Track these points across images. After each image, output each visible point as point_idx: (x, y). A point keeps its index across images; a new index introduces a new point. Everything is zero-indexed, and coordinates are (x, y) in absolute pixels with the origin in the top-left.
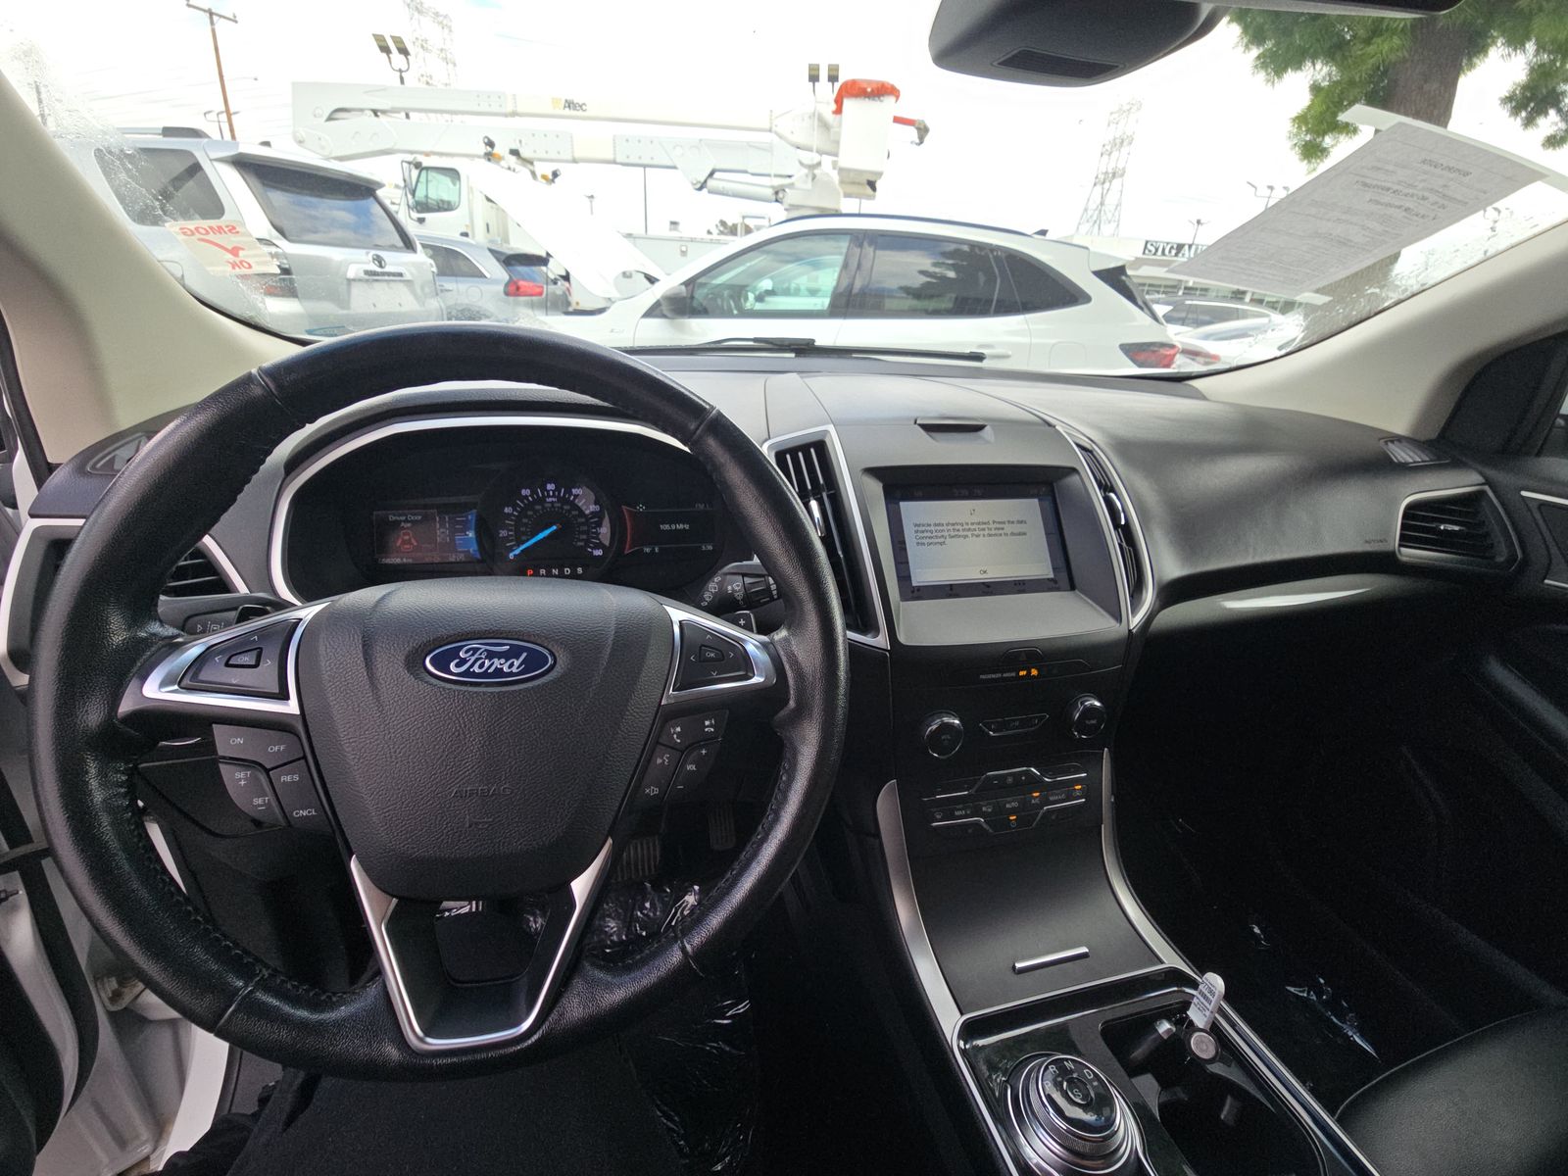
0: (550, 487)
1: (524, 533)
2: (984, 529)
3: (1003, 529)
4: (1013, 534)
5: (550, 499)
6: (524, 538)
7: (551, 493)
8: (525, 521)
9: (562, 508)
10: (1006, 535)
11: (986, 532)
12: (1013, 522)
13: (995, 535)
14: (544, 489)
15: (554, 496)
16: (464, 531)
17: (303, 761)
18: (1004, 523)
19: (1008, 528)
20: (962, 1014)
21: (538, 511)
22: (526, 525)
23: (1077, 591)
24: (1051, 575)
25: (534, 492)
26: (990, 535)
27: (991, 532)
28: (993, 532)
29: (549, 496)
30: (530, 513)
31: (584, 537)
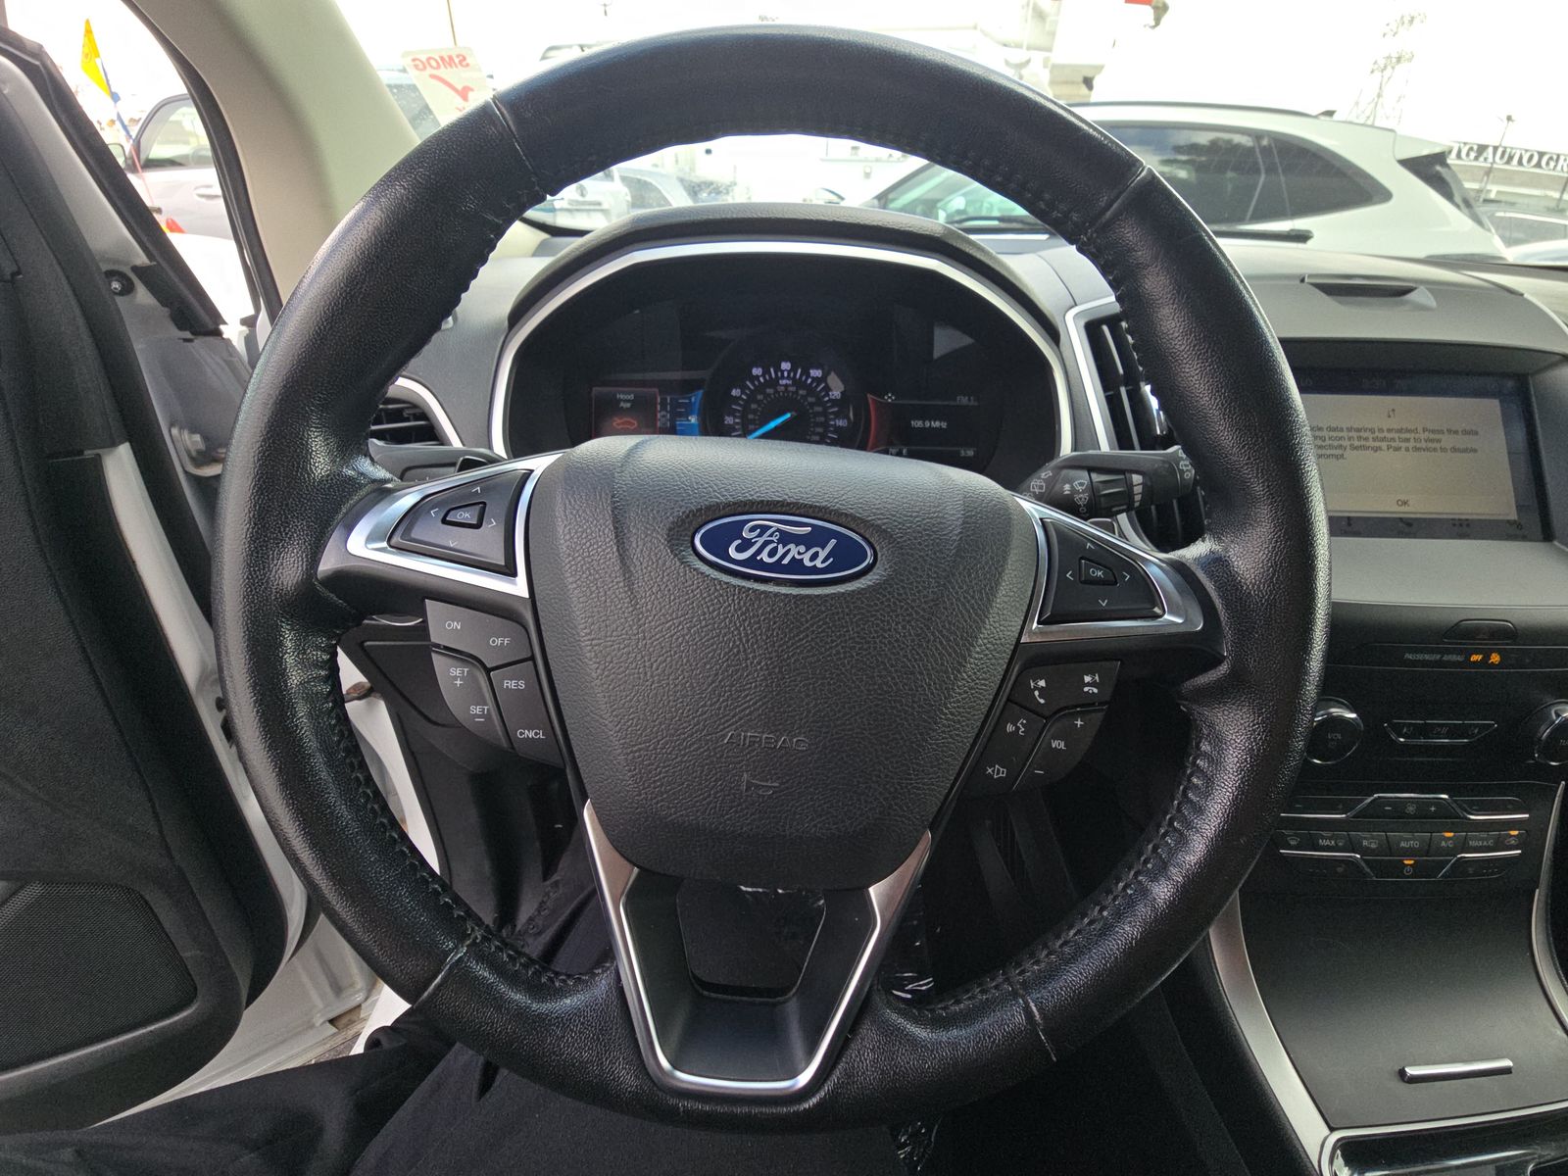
0: (786, 366)
1: (752, 422)
2: (1408, 440)
3: (1439, 441)
4: (1454, 450)
5: (784, 382)
6: (751, 427)
7: (786, 374)
8: (754, 406)
9: (797, 392)
10: (1443, 450)
11: (1411, 444)
12: (1456, 432)
13: (1427, 449)
14: (778, 369)
15: (788, 377)
16: (686, 415)
17: (531, 663)
18: (1441, 432)
19: (1448, 441)
20: (1332, 1129)
21: (769, 395)
22: (754, 412)
23: (1556, 543)
24: (1513, 516)
25: (766, 372)
26: (1417, 449)
27: (1418, 445)
28: (1423, 445)
29: (783, 377)
30: (760, 397)
31: (820, 430)
